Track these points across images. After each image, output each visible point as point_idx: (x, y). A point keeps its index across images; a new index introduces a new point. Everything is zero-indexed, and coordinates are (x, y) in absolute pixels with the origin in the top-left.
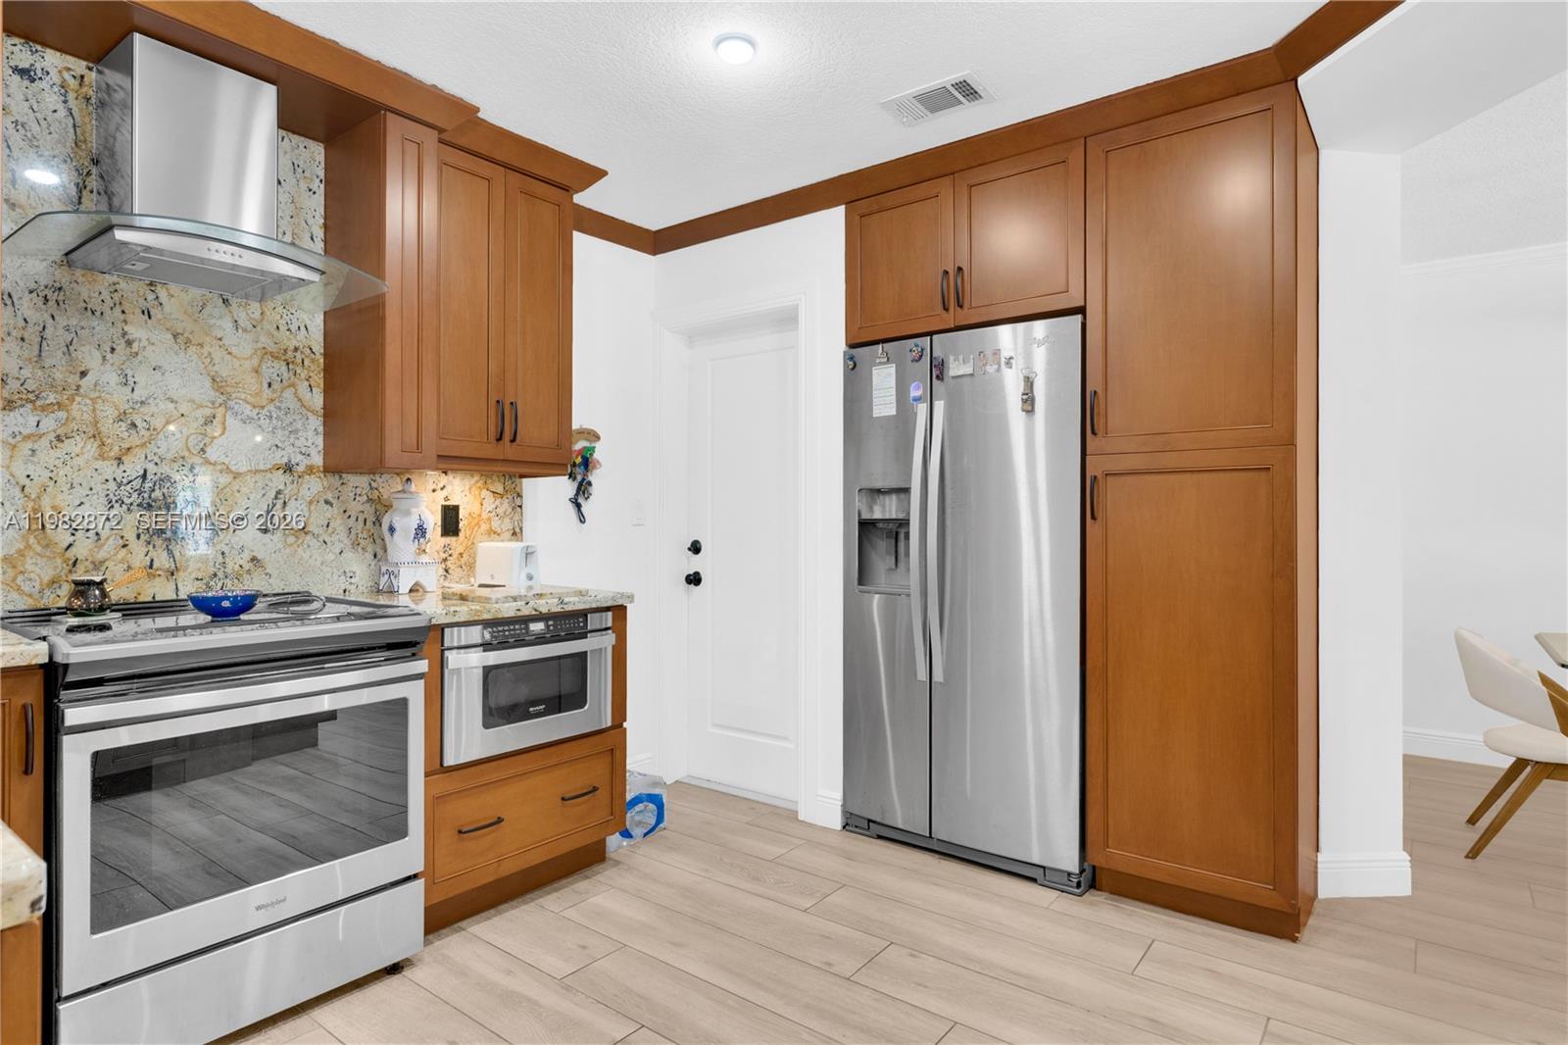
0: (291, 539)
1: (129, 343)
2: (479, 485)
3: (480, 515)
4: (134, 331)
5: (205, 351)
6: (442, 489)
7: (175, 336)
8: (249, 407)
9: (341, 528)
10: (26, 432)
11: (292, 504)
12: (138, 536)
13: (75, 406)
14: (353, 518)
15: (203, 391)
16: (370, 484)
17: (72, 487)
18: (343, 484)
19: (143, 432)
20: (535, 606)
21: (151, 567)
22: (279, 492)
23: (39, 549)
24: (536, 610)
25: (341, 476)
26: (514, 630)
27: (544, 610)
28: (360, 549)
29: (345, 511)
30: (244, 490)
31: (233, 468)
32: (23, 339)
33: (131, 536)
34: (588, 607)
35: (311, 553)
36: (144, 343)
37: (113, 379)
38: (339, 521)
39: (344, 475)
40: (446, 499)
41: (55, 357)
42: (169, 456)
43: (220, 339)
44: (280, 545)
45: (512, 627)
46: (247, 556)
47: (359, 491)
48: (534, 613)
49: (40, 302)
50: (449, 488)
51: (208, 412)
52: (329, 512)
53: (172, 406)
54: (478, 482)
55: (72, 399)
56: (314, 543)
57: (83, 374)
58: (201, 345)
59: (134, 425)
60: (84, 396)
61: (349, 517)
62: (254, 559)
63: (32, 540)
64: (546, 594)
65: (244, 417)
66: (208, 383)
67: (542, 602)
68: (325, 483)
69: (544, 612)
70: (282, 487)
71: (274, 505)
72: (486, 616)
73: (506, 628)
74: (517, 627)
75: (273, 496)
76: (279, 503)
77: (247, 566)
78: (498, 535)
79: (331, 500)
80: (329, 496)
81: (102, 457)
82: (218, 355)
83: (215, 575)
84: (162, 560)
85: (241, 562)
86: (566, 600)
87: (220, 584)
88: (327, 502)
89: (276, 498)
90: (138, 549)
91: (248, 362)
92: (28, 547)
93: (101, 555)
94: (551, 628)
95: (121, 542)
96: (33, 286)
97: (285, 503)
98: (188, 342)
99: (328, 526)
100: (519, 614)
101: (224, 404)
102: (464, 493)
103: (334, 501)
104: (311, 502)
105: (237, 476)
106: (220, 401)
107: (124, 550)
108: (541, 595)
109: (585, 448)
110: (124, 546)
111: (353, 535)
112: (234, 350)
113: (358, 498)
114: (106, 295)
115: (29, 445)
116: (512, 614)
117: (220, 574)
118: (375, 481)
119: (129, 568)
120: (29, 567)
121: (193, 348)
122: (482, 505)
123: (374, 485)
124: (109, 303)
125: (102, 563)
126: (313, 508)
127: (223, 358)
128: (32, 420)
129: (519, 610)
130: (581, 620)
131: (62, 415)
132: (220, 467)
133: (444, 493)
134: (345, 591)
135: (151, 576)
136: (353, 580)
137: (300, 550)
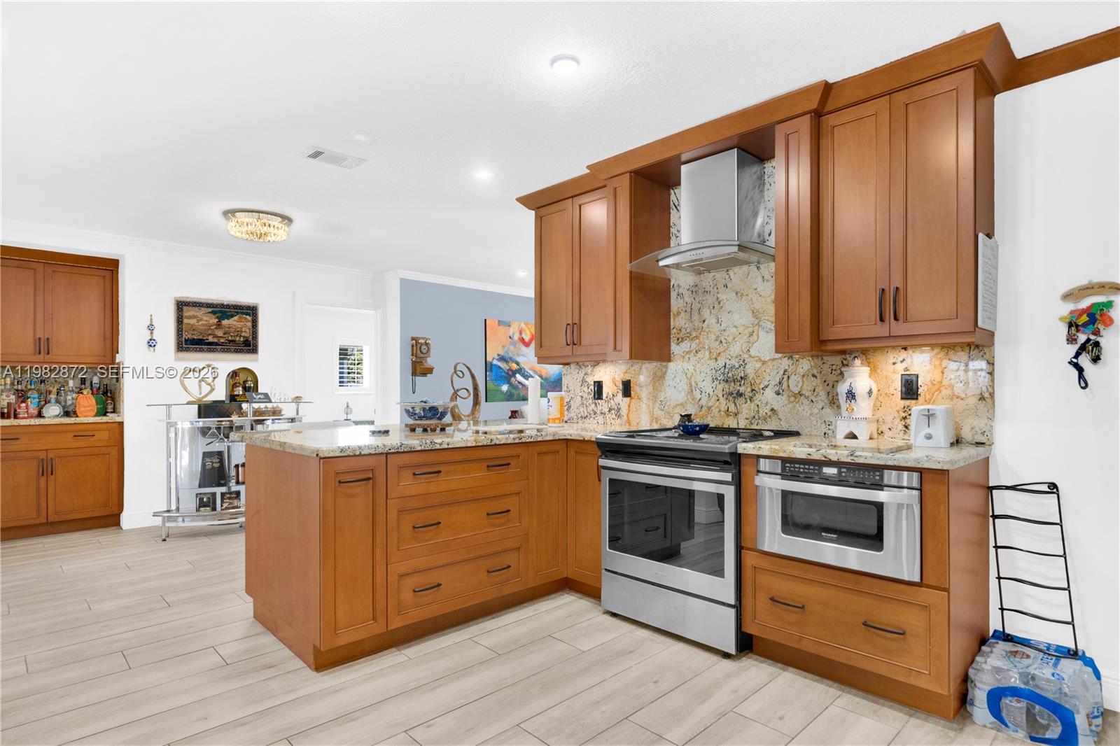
0: (792, 399)
1: (719, 303)
2: (939, 356)
3: (941, 382)
4: (722, 297)
5: (749, 298)
6: (902, 362)
7: (737, 294)
8: (770, 323)
9: (822, 392)
10: (687, 350)
11: (793, 377)
12: (723, 395)
13: (702, 336)
14: (831, 386)
15: (748, 319)
16: (842, 362)
17: (701, 373)
18: (824, 363)
19: (725, 345)
20: (825, 454)
21: (728, 411)
22: (785, 371)
23: (691, 400)
24: (825, 457)
25: (822, 359)
26: (809, 469)
27: (834, 458)
28: (835, 407)
29: (825, 381)
30: (768, 370)
31: (762, 359)
32: (686, 311)
33: (720, 396)
34: (882, 463)
35: (804, 408)
36: (725, 300)
37: (714, 321)
38: (821, 388)
39: (824, 358)
40: (906, 369)
41: (695, 317)
42: (735, 355)
43: (756, 289)
44: (786, 402)
45: (807, 467)
46: (769, 408)
47: (834, 367)
48: (823, 459)
49: (690, 293)
50: (909, 360)
51: (750, 330)
52: (815, 382)
53: (735, 329)
54: (938, 354)
55: (700, 334)
56: (806, 402)
57: (704, 321)
58: (747, 295)
59: (721, 342)
60: (705, 331)
61: (828, 385)
62: (772, 410)
63: (689, 397)
64: (839, 447)
65: (767, 329)
66: (750, 314)
67: (834, 451)
68: (812, 364)
69: (832, 460)
70: (787, 368)
71: (783, 379)
72: (782, 454)
73: (802, 466)
74: (811, 467)
75: (782, 373)
76: (786, 377)
77: (769, 413)
78: (962, 399)
79: (816, 374)
80: (815, 372)
81: (710, 359)
82: (755, 297)
83: (754, 417)
84: (732, 408)
85: (766, 411)
86: (858, 453)
87: (756, 422)
88: (814, 376)
89: (784, 374)
90: (723, 401)
91: (769, 298)
92: (688, 399)
93: (710, 404)
94: (843, 474)
95: (717, 398)
96: (688, 287)
97: (789, 377)
98: (742, 294)
99: (814, 391)
100: (810, 457)
101: (758, 324)
102: (924, 364)
103: (818, 375)
104: (803, 376)
105: (764, 363)
106: (756, 323)
107: (718, 403)
108: (835, 446)
109: (1093, 305)
110: (718, 400)
111: (830, 398)
112: (763, 293)
113: (834, 372)
114: (711, 283)
115: (688, 356)
116: (804, 457)
117: (757, 417)
118: (846, 360)
119: (720, 411)
120: (688, 408)
121: (744, 298)
122: (943, 373)
123: (845, 362)
124: (712, 286)
125: (710, 407)
126: (804, 379)
127: (757, 299)
128: (689, 345)
129: (809, 454)
130: (878, 474)
131: (697, 341)
132: (756, 359)
133: (904, 365)
134: (825, 434)
135: (728, 415)
136: (830, 427)
137: (797, 405)
